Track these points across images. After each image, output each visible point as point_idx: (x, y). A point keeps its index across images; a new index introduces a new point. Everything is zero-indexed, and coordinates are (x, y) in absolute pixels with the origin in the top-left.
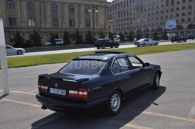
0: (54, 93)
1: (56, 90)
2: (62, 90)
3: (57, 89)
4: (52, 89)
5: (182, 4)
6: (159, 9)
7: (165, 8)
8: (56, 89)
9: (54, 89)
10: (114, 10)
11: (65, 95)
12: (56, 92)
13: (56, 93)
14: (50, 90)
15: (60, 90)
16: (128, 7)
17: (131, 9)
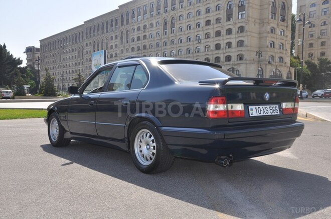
0: (259, 115)
1: (262, 109)
2: (272, 106)
3: (263, 106)
4: (254, 107)
5: (186, 33)
6: (153, 40)
7: (163, 37)
8: (261, 107)
9: (257, 107)
10: (87, 38)
11: (279, 113)
12: (262, 112)
13: (262, 114)
14: (250, 111)
15: (268, 107)
16: (108, 34)
17: (112, 37)
